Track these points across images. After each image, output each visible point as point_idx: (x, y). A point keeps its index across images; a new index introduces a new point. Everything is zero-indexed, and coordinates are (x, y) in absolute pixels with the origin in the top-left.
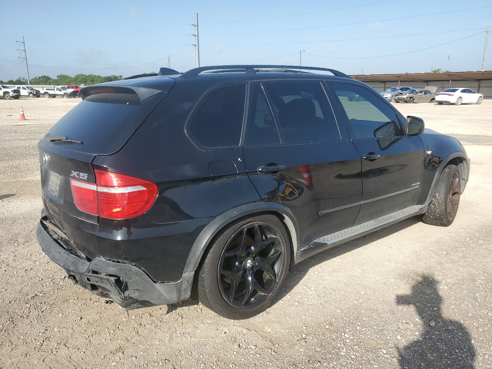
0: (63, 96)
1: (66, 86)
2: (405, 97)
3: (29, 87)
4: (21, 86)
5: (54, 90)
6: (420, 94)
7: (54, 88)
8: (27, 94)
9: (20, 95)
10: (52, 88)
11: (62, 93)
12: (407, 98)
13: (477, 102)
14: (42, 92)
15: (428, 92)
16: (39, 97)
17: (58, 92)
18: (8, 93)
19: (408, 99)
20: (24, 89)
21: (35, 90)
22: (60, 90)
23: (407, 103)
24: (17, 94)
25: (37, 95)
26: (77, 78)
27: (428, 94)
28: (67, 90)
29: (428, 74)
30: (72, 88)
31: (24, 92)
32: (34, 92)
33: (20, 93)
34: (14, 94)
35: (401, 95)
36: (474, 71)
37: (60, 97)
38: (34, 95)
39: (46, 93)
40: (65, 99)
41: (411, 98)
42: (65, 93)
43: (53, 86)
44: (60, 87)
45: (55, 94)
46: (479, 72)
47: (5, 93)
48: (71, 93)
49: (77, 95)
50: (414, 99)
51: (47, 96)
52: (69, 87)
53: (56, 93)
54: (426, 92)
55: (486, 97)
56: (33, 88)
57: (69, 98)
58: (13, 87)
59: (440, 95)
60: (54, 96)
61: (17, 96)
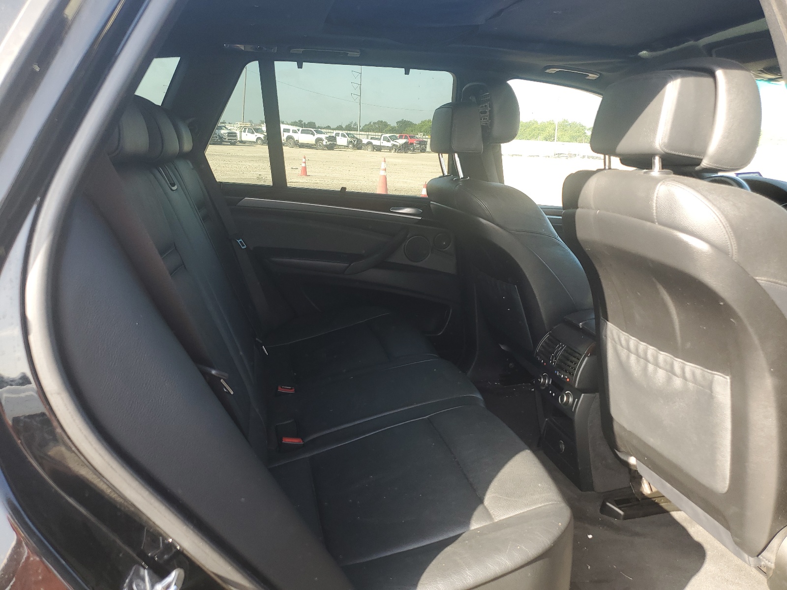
0: (390, 149)
1: (398, 135)
3: (350, 134)
4: (340, 132)
5: (379, 139)
7: (379, 137)
8: (346, 144)
9: (336, 145)
10: (377, 137)
11: (389, 144)
14: (365, 141)
16: (360, 148)
17: (385, 144)
18: (321, 139)
20: (343, 136)
21: (357, 138)
22: (388, 141)
24: (332, 143)
25: (358, 145)
26: (422, 126)
28: (397, 141)
30: (406, 137)
31: (342, 141)
32: (354, 141)
33: (336, 141)
34: (328, 143)
37: (386, 151)
38: (354, 146)
39: (369, 143)
40: (393, 153)
42: (394, 145)
43: (380, 134)
44: (388, 135)
45: (380, 146)
47: (319, 140)
48: (403, 145)
49: (409, 149)
51: (370, 147)
52: (401, 137)
53: (382, 145)
56: (356, 136)
57: (398, 152)
58: (328, 132)
60: (379, 149)
61: (332, 145)
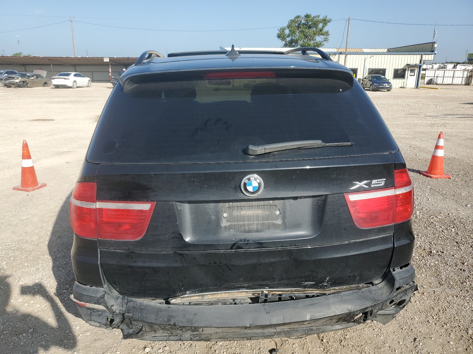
2: (17, 81)
6: (32, 78)
12: (19, 82)
13: (88, 85)
15: (39, 76)
19: (21, 83)
23: (21, 87)
27: (39, 78)
29: (27, 57)
35: (12, 79)
36: (73, 57)
41: (24, 82)
46: (77, 58)
50: (28, 83)
54: (37, 76)
55: (93, 81)
59: (55, 79)
